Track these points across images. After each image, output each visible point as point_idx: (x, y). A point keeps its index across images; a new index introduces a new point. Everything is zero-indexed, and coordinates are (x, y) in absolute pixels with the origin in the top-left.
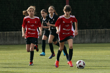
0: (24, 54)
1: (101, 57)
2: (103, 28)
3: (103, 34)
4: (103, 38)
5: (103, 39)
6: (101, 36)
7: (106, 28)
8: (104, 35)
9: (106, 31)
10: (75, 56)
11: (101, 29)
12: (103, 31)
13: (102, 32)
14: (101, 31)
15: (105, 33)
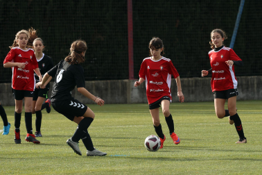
0: (56, 121)
1: (188, 126)
2: (191, 77)
3: (192, 86)
4: (193, 93)
5: (191, 96)
6: (189, 91)
7: (197, 76)
8: (194, 88)
9: (196, 81)
10: (144, 125)
11: (188, 77)
12: (192, 81)
13: (191, 83)
14: (189, 81)
15: (196, 86)
